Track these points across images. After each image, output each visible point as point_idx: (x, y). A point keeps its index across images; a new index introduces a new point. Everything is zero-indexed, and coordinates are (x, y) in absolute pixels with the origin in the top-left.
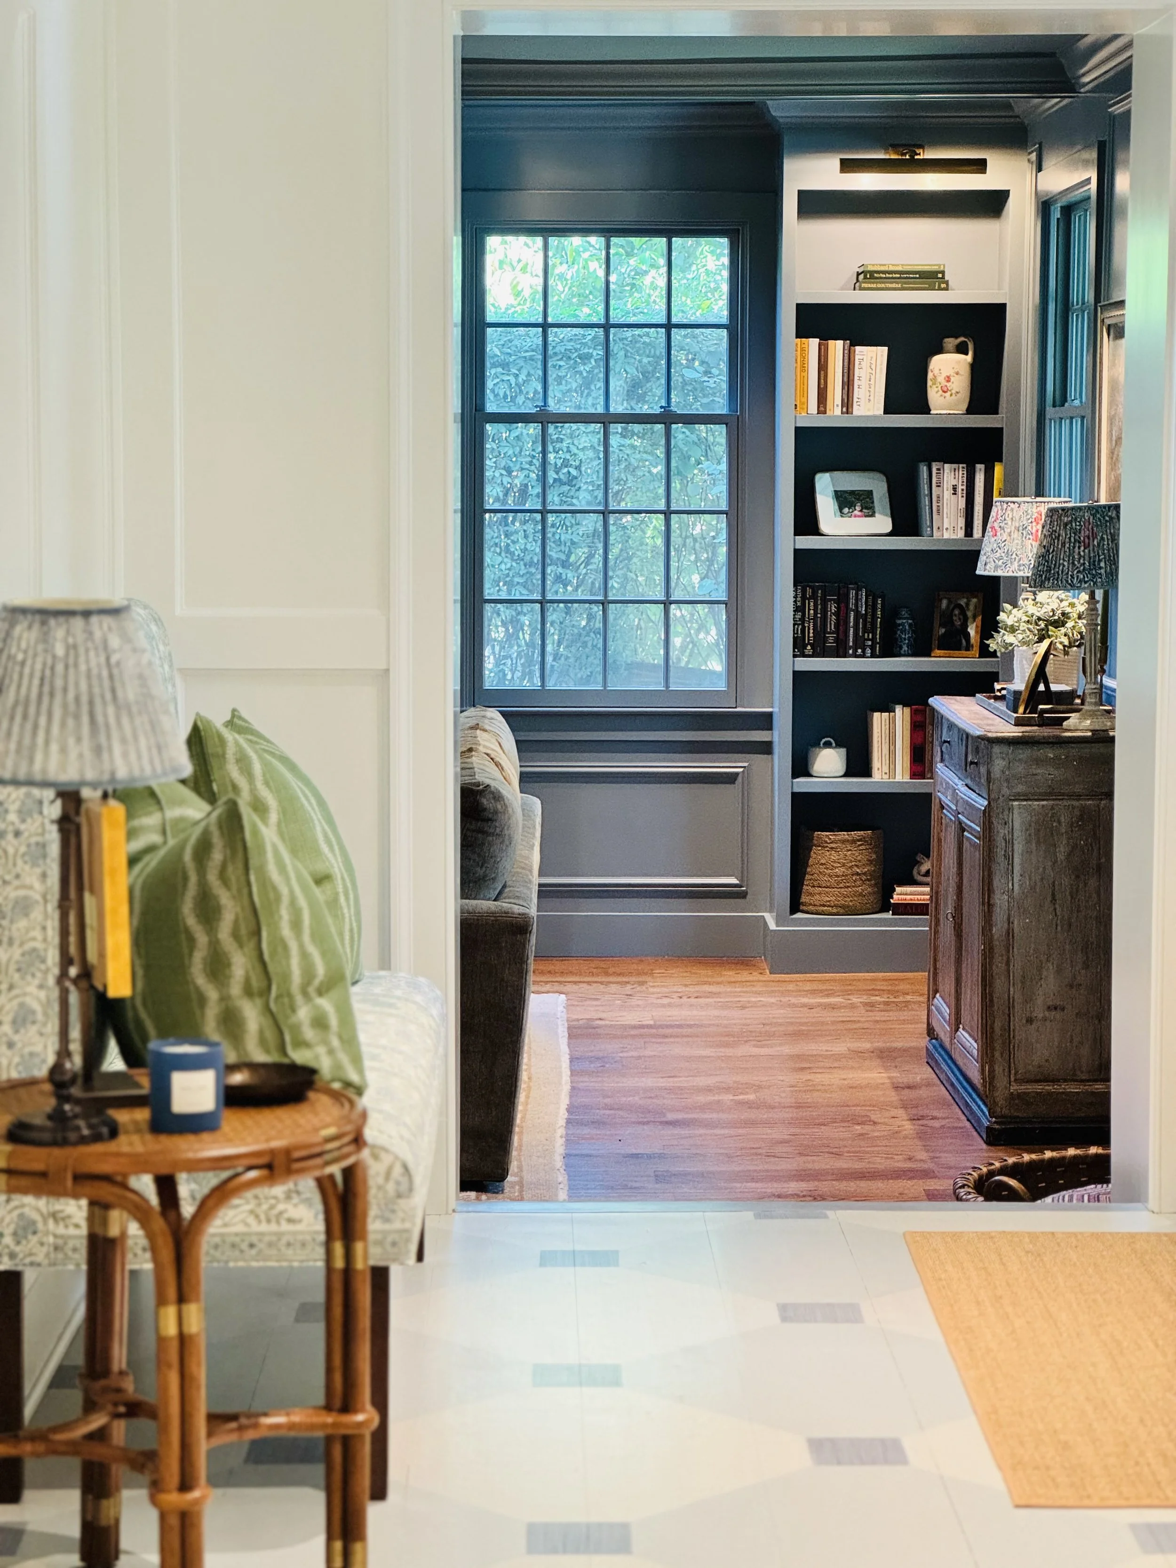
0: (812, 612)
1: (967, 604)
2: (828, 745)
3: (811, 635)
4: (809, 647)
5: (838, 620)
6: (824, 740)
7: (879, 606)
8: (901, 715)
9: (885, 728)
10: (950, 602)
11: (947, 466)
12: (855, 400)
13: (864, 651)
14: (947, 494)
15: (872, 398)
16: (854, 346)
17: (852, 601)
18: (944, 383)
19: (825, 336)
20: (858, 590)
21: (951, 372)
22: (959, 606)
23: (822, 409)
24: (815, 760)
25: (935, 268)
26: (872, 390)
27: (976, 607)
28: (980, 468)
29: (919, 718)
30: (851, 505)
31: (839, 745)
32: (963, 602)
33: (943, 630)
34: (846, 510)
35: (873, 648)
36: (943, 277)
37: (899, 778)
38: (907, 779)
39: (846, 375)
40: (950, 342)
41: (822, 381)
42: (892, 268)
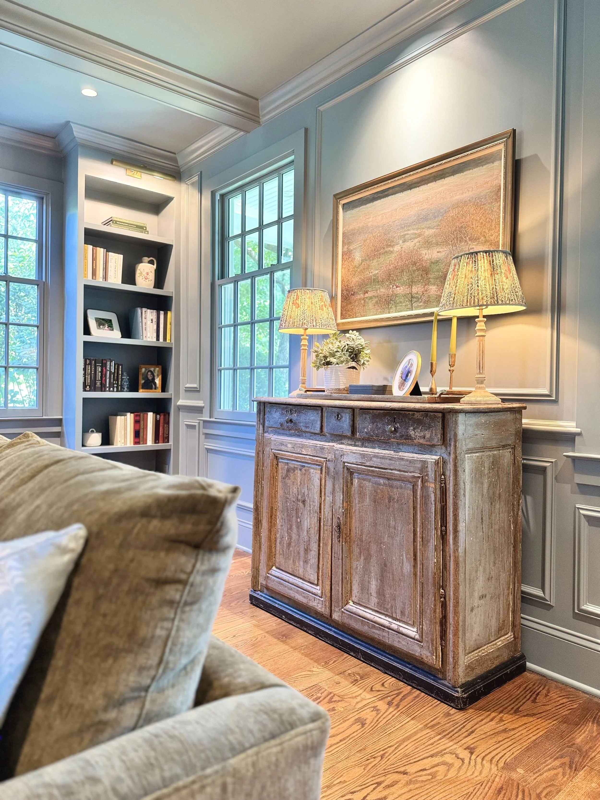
0: (89, 371)
1: (154, 370)
2: (92, 432)
3: (89, 381)
4: (88, 387)
5: (102, 375)
6: (91, 430)
7: (120, 369)
8: (130, 417)
9: (123, 423)
10: (146, 370)
11: (149, 310)
12: (109, 276)
13: (113, 389)
14: (149, 322)
15: (116, 277)
16: (109, 252)
17: (108, 366)
18: (146, 275)
19: (95, 245)
20: (111, 362)
21: (149, 271)
22: (151, 371)
23: (94, 278)
24: (89, 438)
25: (142, 225)
26: (116, 273)
27: (158, 372)
28: (162, 313)
29: (138, 418)
30: (104, 325)
31: (97, 432)
32: (152, 369)
33: (143, 381)
34: (101, 327)
35: (117, 387)
36: (146, 229)
37: (128, 445)
38: (132, 445)
39: (105, 264)
40: (146, 259)
41: (94, 265)
42: (124, 221)
